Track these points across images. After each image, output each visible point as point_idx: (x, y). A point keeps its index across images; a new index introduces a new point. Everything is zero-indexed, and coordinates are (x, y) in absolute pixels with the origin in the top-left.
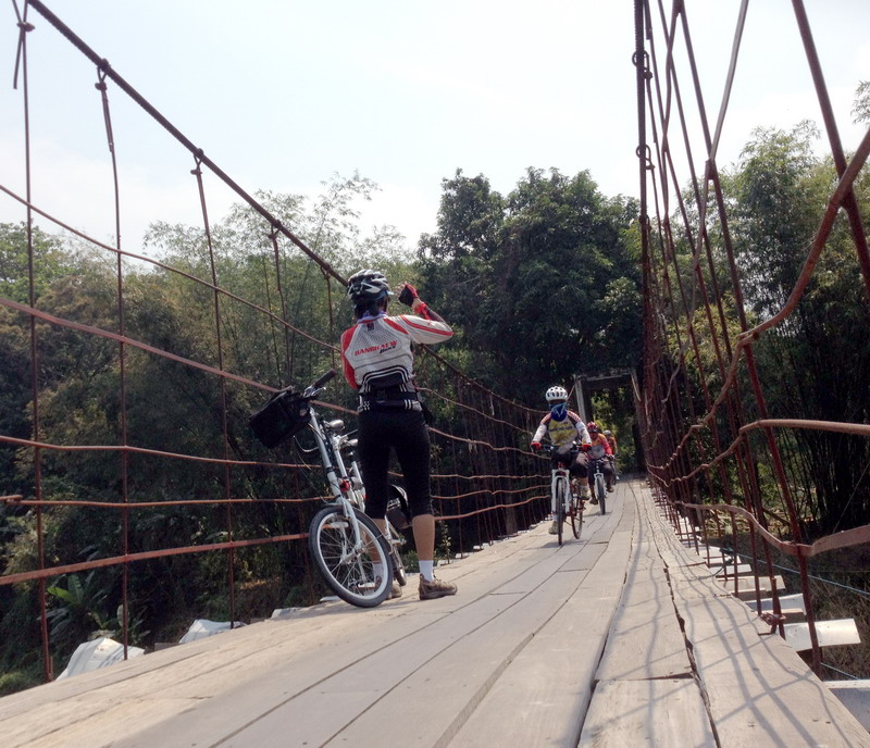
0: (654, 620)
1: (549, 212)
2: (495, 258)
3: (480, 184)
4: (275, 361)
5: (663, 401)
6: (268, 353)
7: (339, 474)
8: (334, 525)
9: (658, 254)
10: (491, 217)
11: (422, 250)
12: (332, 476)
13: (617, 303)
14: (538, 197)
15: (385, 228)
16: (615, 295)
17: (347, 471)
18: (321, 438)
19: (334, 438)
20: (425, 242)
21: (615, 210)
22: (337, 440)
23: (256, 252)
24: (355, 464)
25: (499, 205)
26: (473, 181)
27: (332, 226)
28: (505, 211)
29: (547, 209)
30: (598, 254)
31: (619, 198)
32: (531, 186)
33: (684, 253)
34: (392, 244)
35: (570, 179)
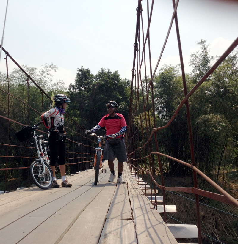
0: (124, 200)
1: (106, 81)
2: (90, 92)
3: (88, 71)
4: (24, 116)
5: (131, 138)
6: (23, 113)
7: (40, 151)
8: (38, 166)
9: (134, 96)
10: (90, 81)
11: (70, 88)
12: (39, 152)
13: (122, 108)
14: (104, 77)
15: (60, 80)
16: (121, 106)
17: (43, 150)
18: (36, 140)
19: (40, 141)
20: (71, 86)
21: (124, 83)
22: (41, 141)
23: (21, 83)
24: (45, 148)
25: (92, 78)
26: (86, 70)
27: (44, 78)
28: (94, 80)
29: (106, 80)
30: (118, 94)
31: (125, 80)
32: (102, 73)
33: (141, 97)
34: (62, 85)
35: (113, 72)
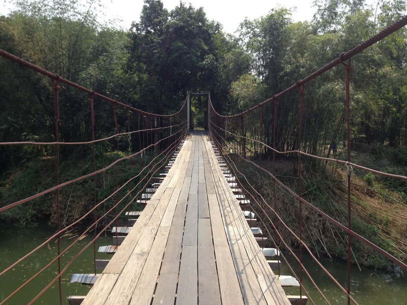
2: (162, 37)
3: (160, 4)
10: (162, 19)
11: (132, 28)
13: (207, 65)
14: (182, 14)
16: (207, 61)
20: (133, 25)
21: (211, 26)
25: (166, 15)
26: (157, 2)
28: (168, 18)
29: (186, 20)
30: (203, 43)
31: (213, 21)
32: (180, 9)
35: (196, 9)
